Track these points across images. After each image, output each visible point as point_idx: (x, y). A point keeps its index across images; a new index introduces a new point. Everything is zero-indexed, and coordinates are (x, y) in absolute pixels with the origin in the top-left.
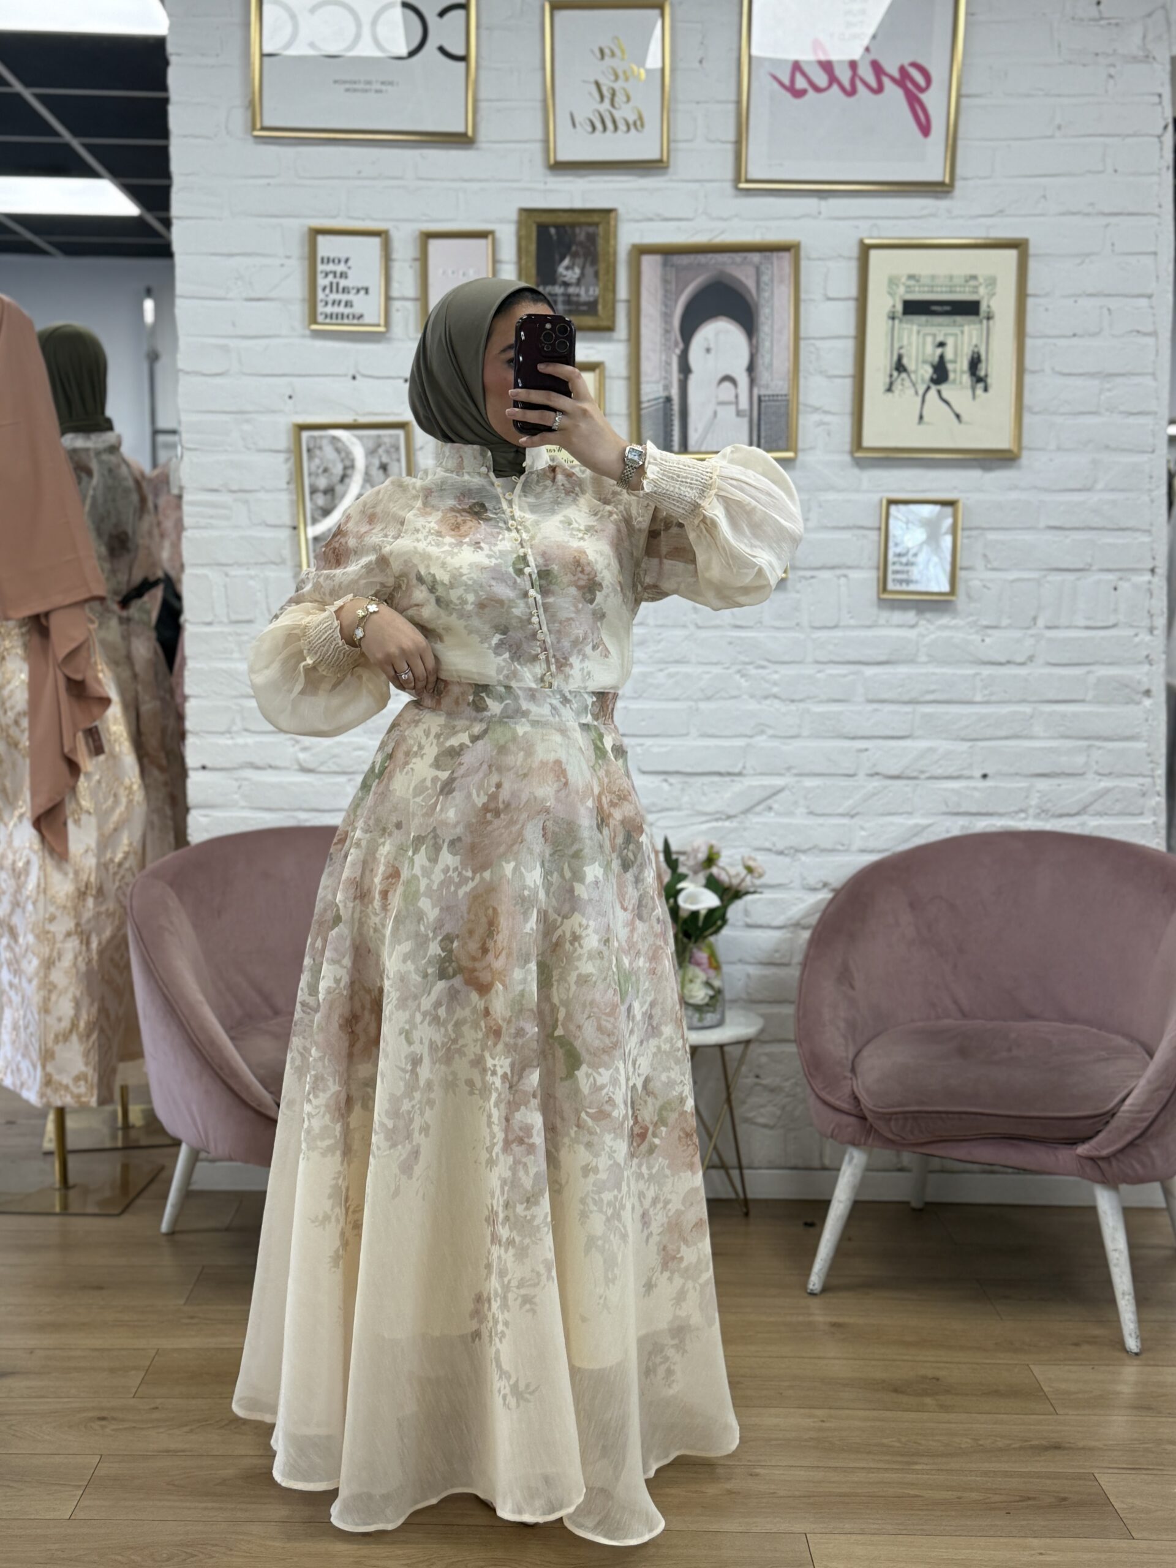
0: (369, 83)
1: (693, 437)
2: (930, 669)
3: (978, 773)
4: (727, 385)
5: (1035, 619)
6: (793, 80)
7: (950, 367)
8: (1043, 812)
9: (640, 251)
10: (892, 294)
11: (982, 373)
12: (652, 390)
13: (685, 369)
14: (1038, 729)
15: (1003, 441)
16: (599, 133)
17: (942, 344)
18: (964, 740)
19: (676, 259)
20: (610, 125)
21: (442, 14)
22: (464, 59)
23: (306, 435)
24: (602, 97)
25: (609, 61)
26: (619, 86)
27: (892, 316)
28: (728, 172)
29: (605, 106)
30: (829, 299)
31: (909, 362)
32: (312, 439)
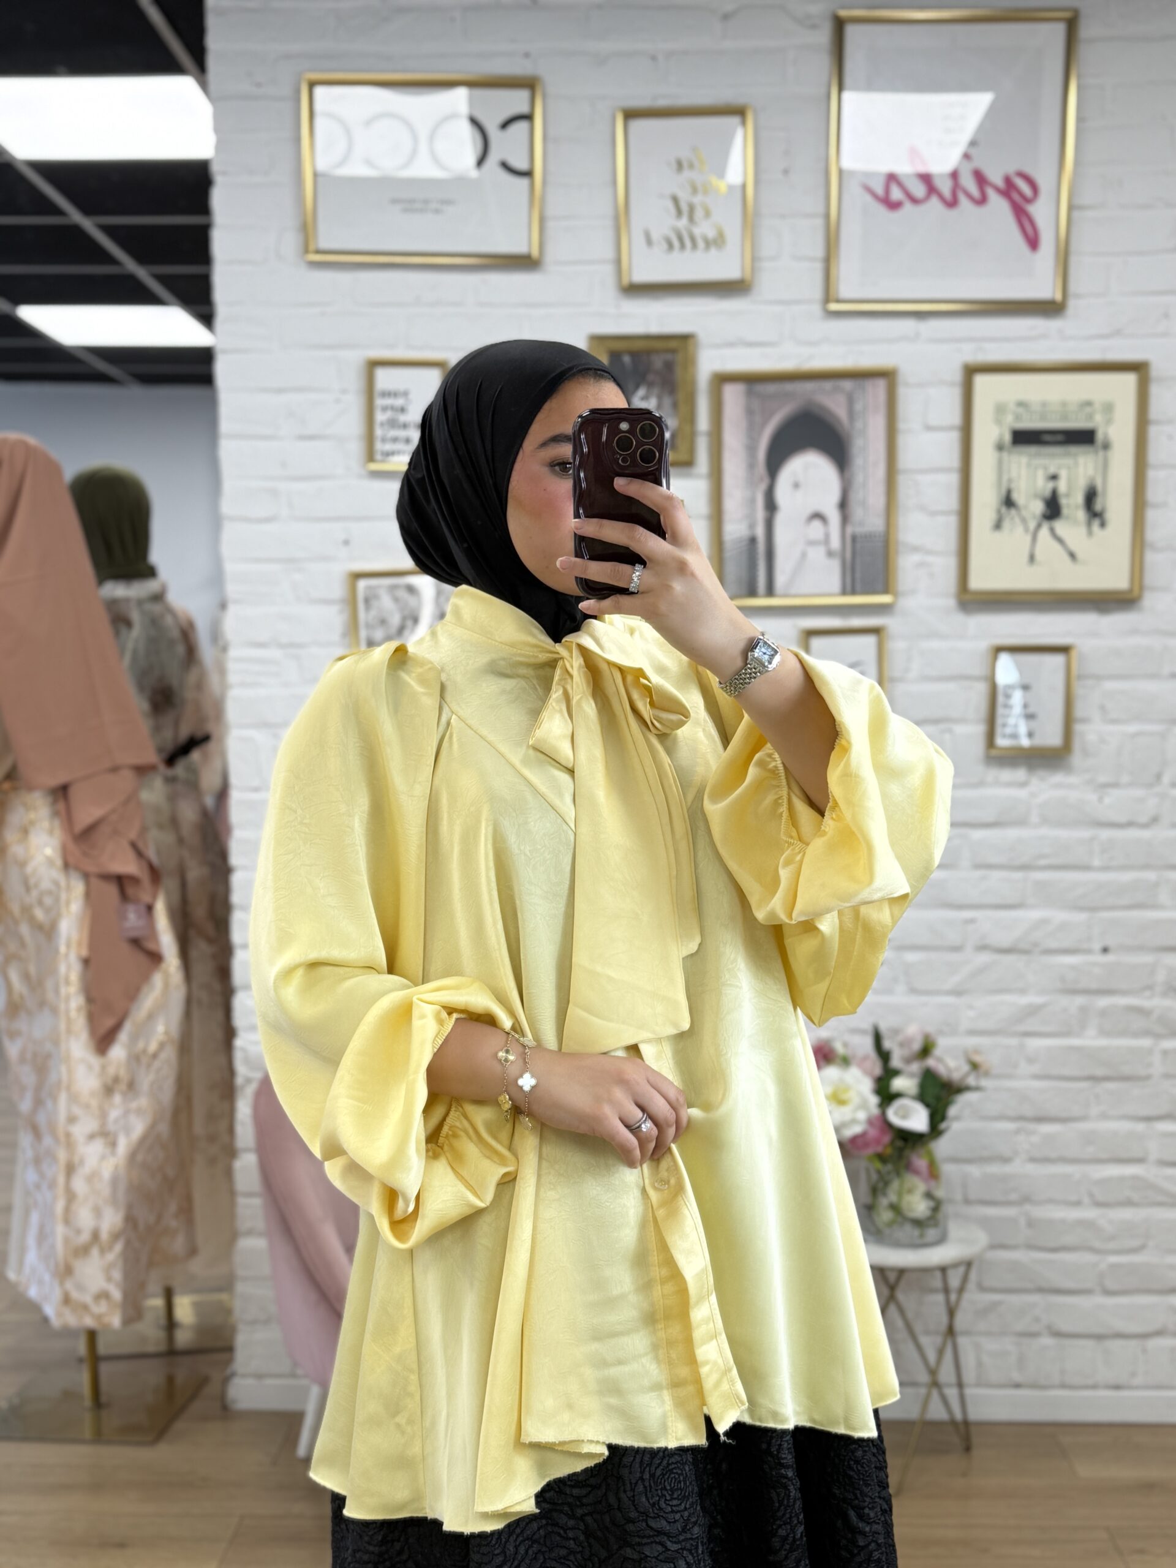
0: (426, 202)
1: (781, 579)
2: (1044, 831)
3: (1097, 946)
4: (817, 524)
5: (1159, 777)
6: (887, 190)
7: (1063, 501)
9: (722, 379)
10: (998, 421)
11: (1098, 507)
12: (735, 529)
13: (771, 506)
14: (1164, 897)
15: (1119, 581)
16: (676, 253)
17: (1054, 477)
18: (1082, 909)
19: (760, 388)
20: (688, 242)
21: (505, 125)
22: (528, 174)
23: (362, 584)
24: (679, 212)
25: (687, 174)
26: (697, 200)
27: (1000, 447)
28: (816, 292)
29: (683, 222)
30: (929, 428)
31: (1018, 497)
32: (369, 588)
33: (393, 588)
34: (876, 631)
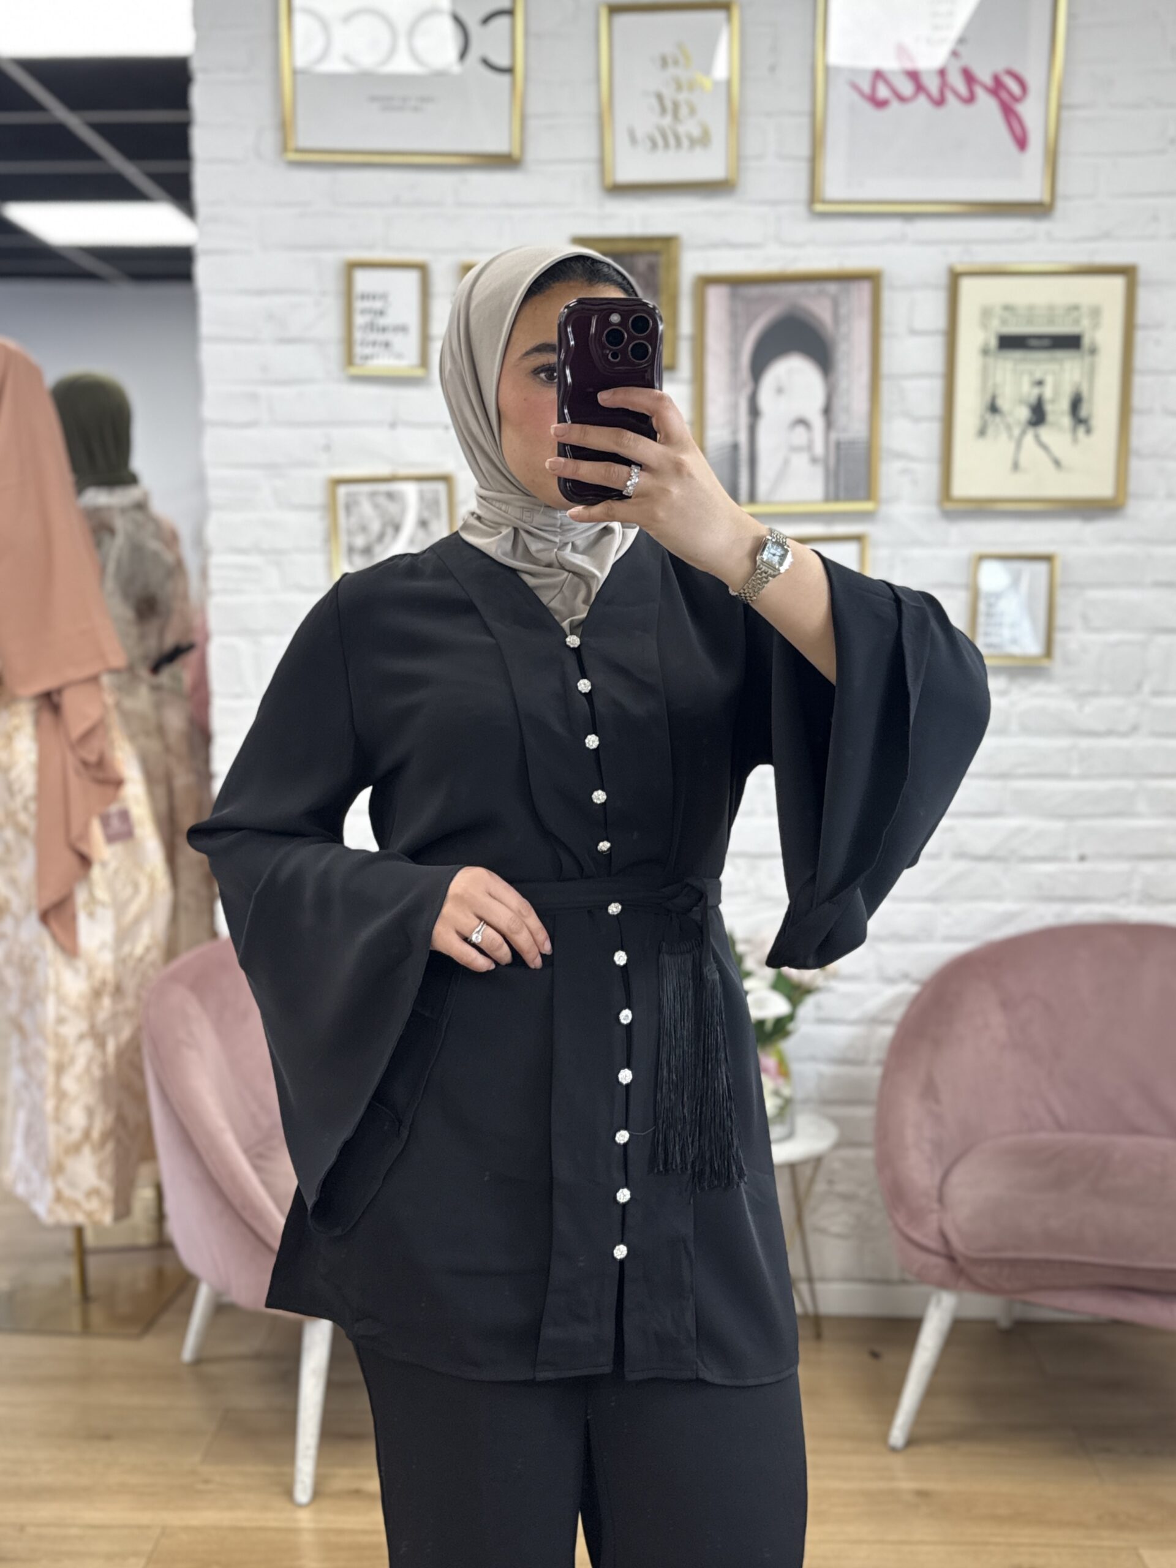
0: (404, 99)
1: (763, 487)
2: (1023, 740)
3: (1074, 853)
4: (800, 430)
5: (1139, 686)
6: (874, 88)
7: (1049, 408)
8: (1148, 898)
9: (706, 281)
10: (984, 324)
11: (1083, 413)
12: (718, 434)
13: (754, 412)
14: (1142, 806)
15: (1103, 488)
16: (660, 150)
17: (1040, 383)
18: (1060, 817)
19: (744, 290)
20: (672, 141)
21: (486, 20)
22: (510, 71)
23: (342, 490)
24: (663, 110)
25: (672, 71)
26: (682, 97)
27: (985, 352)
28: (802, 192)
29: (667, 121)
30: (913, 332)
31: (1003, 403)
32: (349, 495)
33: (373, 495)
34: (858, 538)
